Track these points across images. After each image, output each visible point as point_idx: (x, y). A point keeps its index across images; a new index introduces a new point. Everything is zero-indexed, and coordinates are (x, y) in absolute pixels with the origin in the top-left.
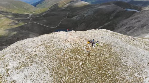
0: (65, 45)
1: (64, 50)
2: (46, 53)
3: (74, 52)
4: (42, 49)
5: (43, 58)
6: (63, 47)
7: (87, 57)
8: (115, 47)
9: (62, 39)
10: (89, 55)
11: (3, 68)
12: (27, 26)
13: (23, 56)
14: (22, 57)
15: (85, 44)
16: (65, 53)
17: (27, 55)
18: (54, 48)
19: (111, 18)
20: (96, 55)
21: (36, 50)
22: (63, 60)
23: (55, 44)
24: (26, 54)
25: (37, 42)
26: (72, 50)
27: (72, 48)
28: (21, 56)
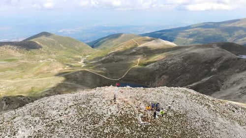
0: (109, 110)
1: (105, 117)
2: (76, 120)
3: (121, 123)
4: (72, 112)
5: (70, 128)
6: (105, 112)
7: (142, 133)
8: (194, 119)
9: (106, 99)
10: (145, 130)
11: (9, 136)
12: (76, 76)
13: (41, 122)
14: (40, 124)
15: (142, 111)
16: (106, 122)
17: (48, 120)
18: (90, 113)
19: (213, 70)
20: (158, 131)
21: (62, 114)
22: (100, 134)
23: (94, 107)
24: (47, 118)
25: (66, 101)
26: (119, 118)
27: (118, 115)
28: (39, 121)
